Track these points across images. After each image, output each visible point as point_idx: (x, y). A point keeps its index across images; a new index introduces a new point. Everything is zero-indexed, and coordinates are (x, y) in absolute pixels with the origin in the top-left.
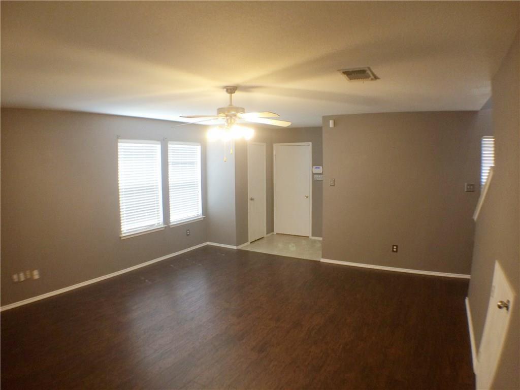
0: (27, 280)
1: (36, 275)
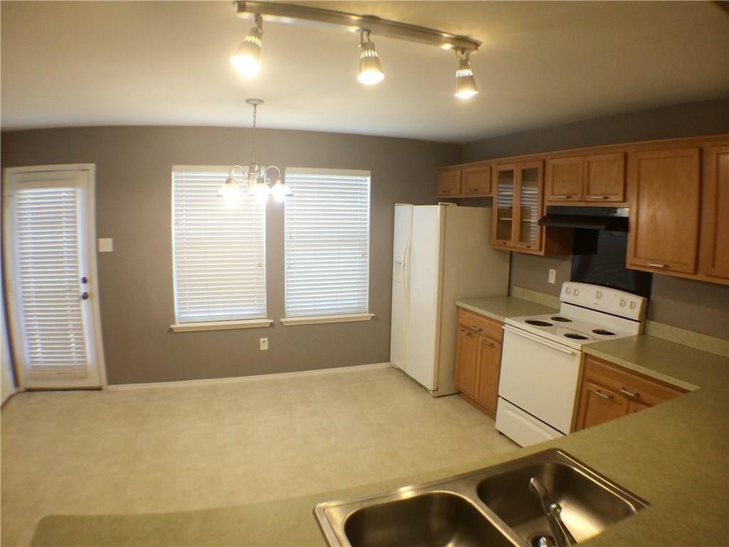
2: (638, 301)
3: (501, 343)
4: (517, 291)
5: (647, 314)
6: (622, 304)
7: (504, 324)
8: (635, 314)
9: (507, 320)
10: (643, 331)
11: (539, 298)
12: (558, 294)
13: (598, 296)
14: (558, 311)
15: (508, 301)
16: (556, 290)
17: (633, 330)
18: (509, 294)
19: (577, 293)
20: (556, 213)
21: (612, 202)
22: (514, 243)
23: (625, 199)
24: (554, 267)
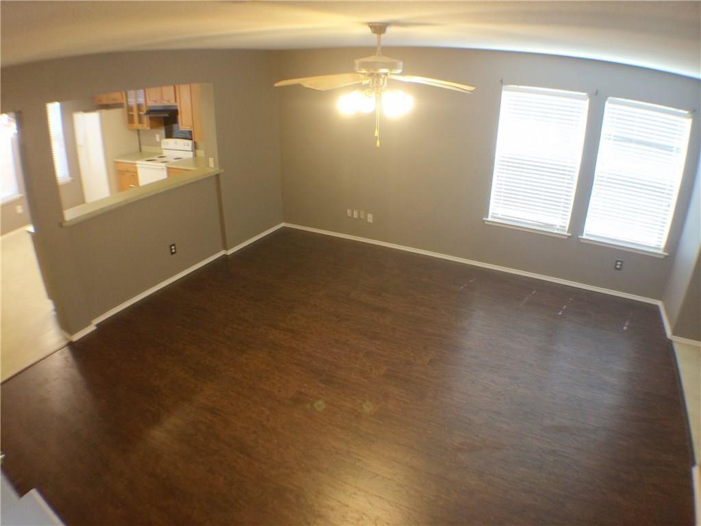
0: (359, 219)
1: (370, 219)
2: (190, 142)
3: (136, 173)
4: (144, 148)
5: (195, 147)
6: (184, 145)
7: (135, 164)
8: (190, 148)
9: (137, 162)
10: (195, 155)
11: (154, 149)
12: (160, 146)
13: (176, 143)
14: (162, 154)
15: (140, 153)
16: (159, 144)
17: (190, 155)
18: (140, 150)
19: (167, 143)
20: (151, 109)
21: (172, 103)
22: (137, 125)
23: (176, 101)
24: (159, 134)
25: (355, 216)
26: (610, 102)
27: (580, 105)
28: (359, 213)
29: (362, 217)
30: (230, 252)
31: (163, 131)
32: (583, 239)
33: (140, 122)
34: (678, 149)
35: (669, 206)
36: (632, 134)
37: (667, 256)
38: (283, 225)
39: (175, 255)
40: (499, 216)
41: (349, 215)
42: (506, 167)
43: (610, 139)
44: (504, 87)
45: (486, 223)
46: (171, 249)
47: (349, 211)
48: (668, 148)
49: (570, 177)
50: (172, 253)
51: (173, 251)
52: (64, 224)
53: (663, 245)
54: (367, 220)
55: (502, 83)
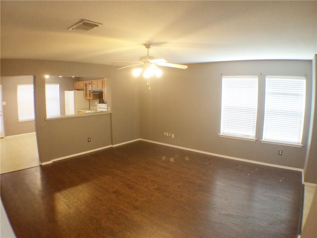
0: (169, 136)
1: (173, 136)
11: (94, 108)
13: (102, 105)
14: (97, 109)
16: (96, 106)
18: (90, 108)
19: (99, 105)
20: (94, 91)
21: (101, 89)
22: (88, 97)
23: (102, 88)
24: (96, 101)
25: (167, 135)
26: (267, 78)
27: (255, 81)
28: (169, 134)
29: (170, 135)
30: (114, 146)
31: (98, 101)
32: (262, 141)
33: (90, 96)
34: (301, 94)
35: (301, 122)
36: (280, 91)
37: (303, 146)
38: (139, 139)
39: (90, 142)
40: (226, 133)
41: (165, 135)
42: (226, 111)
43: (270, 94)
44: (223, 77)
45: (220, 136)
46: (88, 140)
47: (165, 133)
48: (297, 95)
49: (254, 113)
50: (89, 141)
51: (89, 140)
52: (46, 120)
53: (301, 141)
54: (172, 137)
55: (222, 75)
